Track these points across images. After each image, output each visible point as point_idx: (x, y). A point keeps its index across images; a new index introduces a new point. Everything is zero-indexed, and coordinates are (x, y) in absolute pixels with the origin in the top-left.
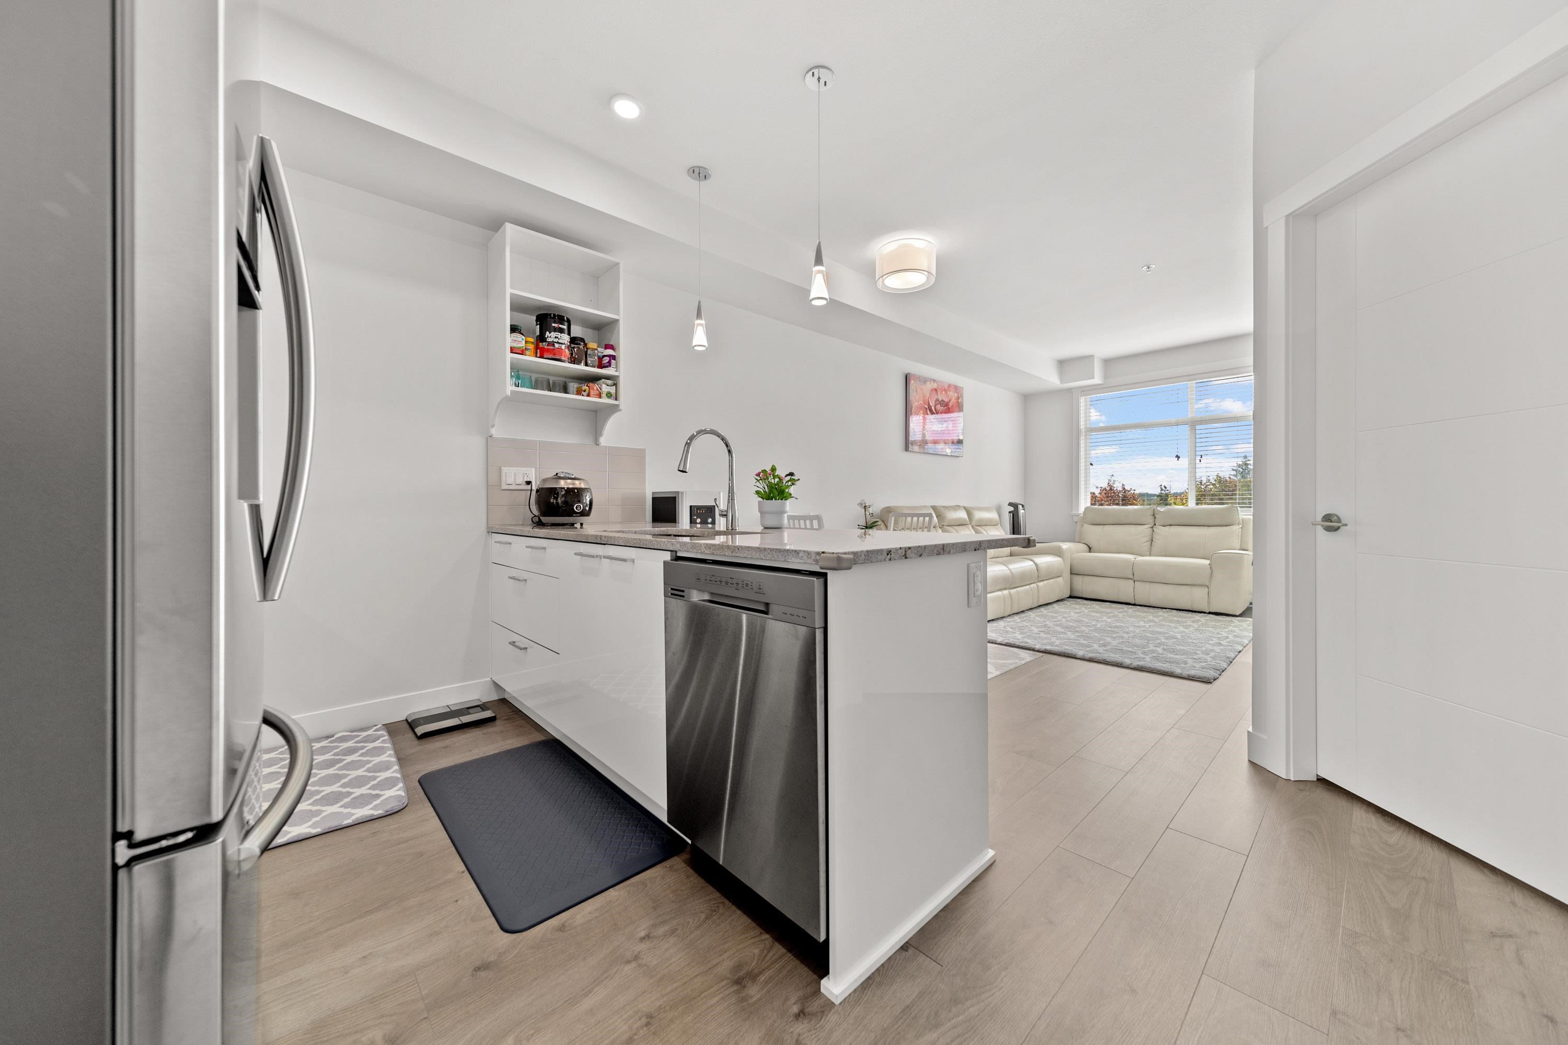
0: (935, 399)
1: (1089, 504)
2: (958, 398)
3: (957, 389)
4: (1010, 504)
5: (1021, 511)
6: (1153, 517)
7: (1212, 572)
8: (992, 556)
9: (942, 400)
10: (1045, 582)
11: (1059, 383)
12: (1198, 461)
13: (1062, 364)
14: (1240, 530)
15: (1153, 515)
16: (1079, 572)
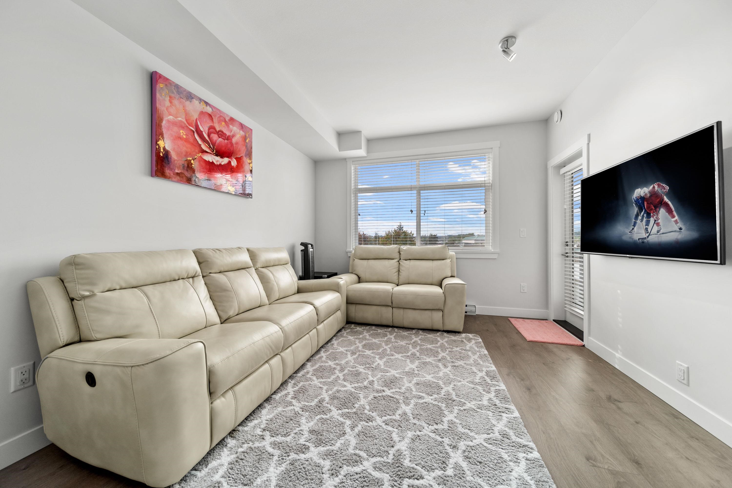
0: (208, 125)
1: (357, 244)
3: (242, 126)
4: (302, 244)
5: (311, 250)
6: (399, 254)
7: (445, 299)
8: (277, 298)
9: (221, 131)
10: (324, 322)
11: (338, 152)
12: (422, 215)
13: (340, 135)
14: (450, 263)
15: (399, 252)
16: (353, 302)
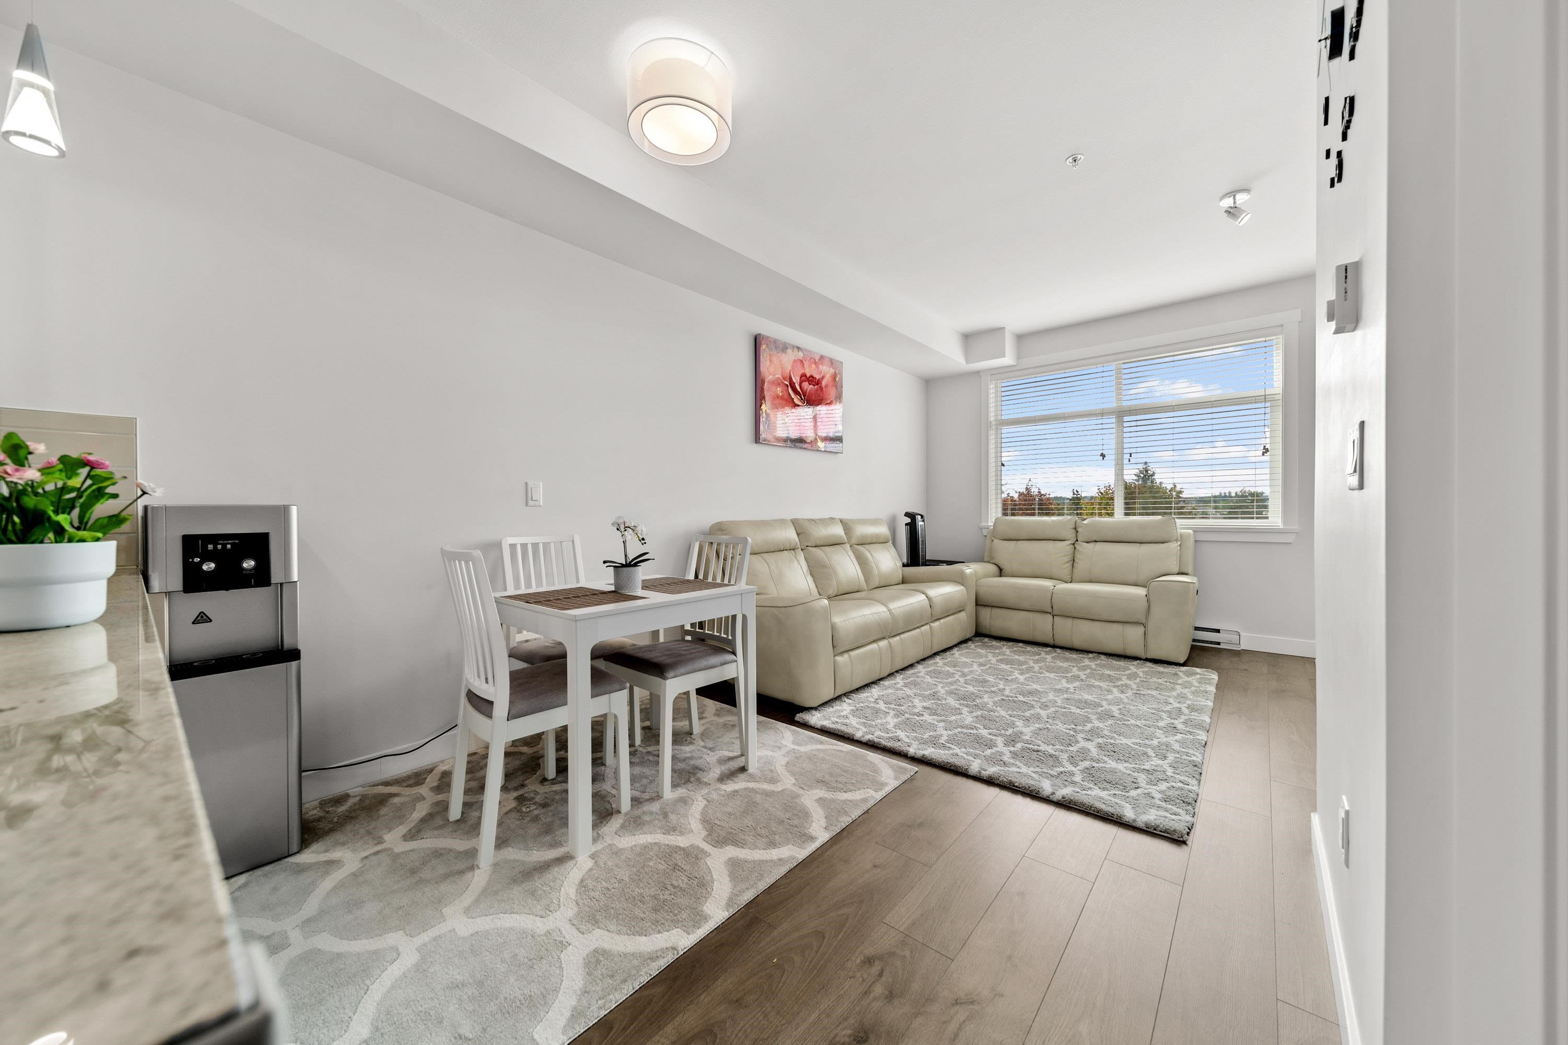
0: (800, 374)
1: (1000, 514)
2: (834, 377)
3: (832, 362)
4: (907, 515)
5: (920, 523)
6: (1074, 531)
7: (1149, 606)
8: (877, 585)
9: (811, 376)
10: (942, 621)
11: (965, 363)
12: (1126, 461)
13: (968, 338)
14: (1179, 548)
15: (1075, 528)
16: (987, 604)
